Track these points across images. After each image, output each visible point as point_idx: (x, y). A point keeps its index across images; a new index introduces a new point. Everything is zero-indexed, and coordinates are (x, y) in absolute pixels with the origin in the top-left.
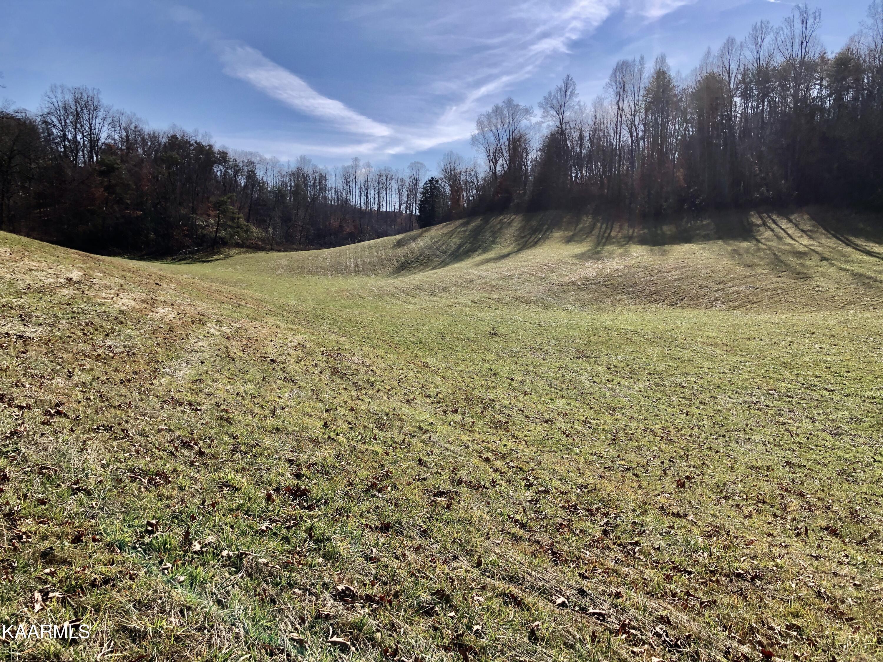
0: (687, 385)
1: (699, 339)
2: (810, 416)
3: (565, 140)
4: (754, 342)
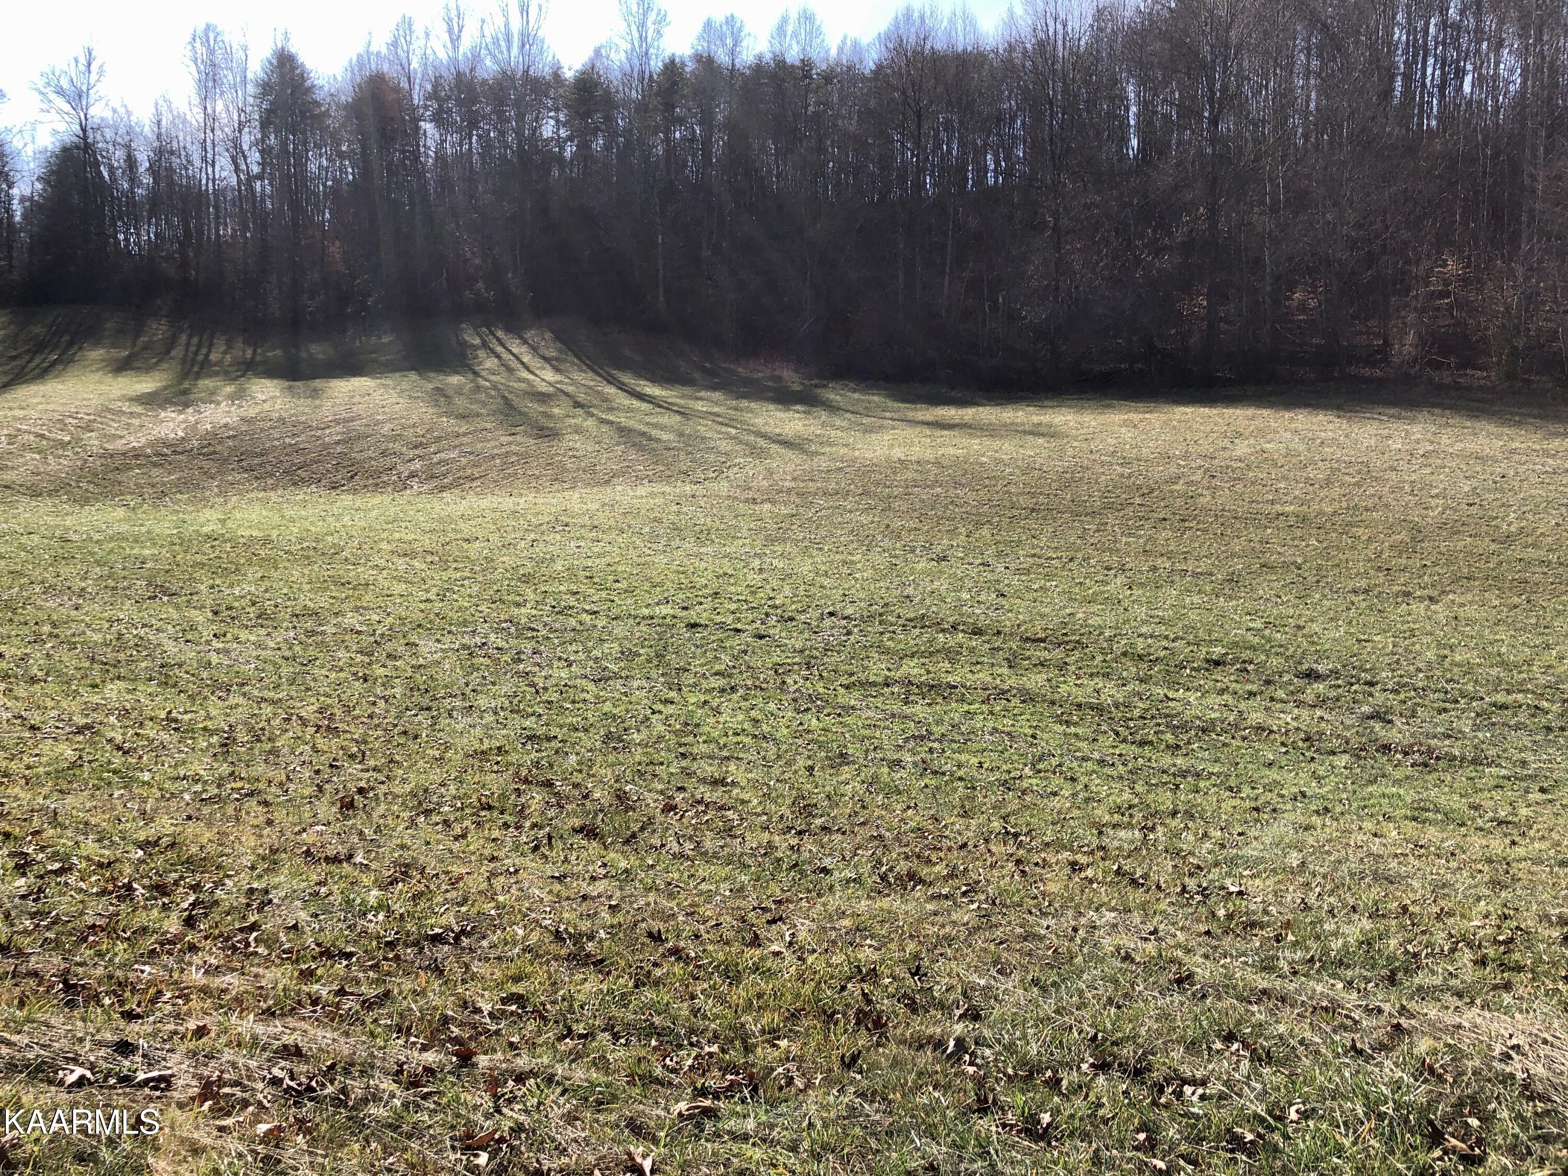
0: (364, 628)
1: (384, 546)
2: (565, 656)
3: (97, 164)
4: (477, 543)
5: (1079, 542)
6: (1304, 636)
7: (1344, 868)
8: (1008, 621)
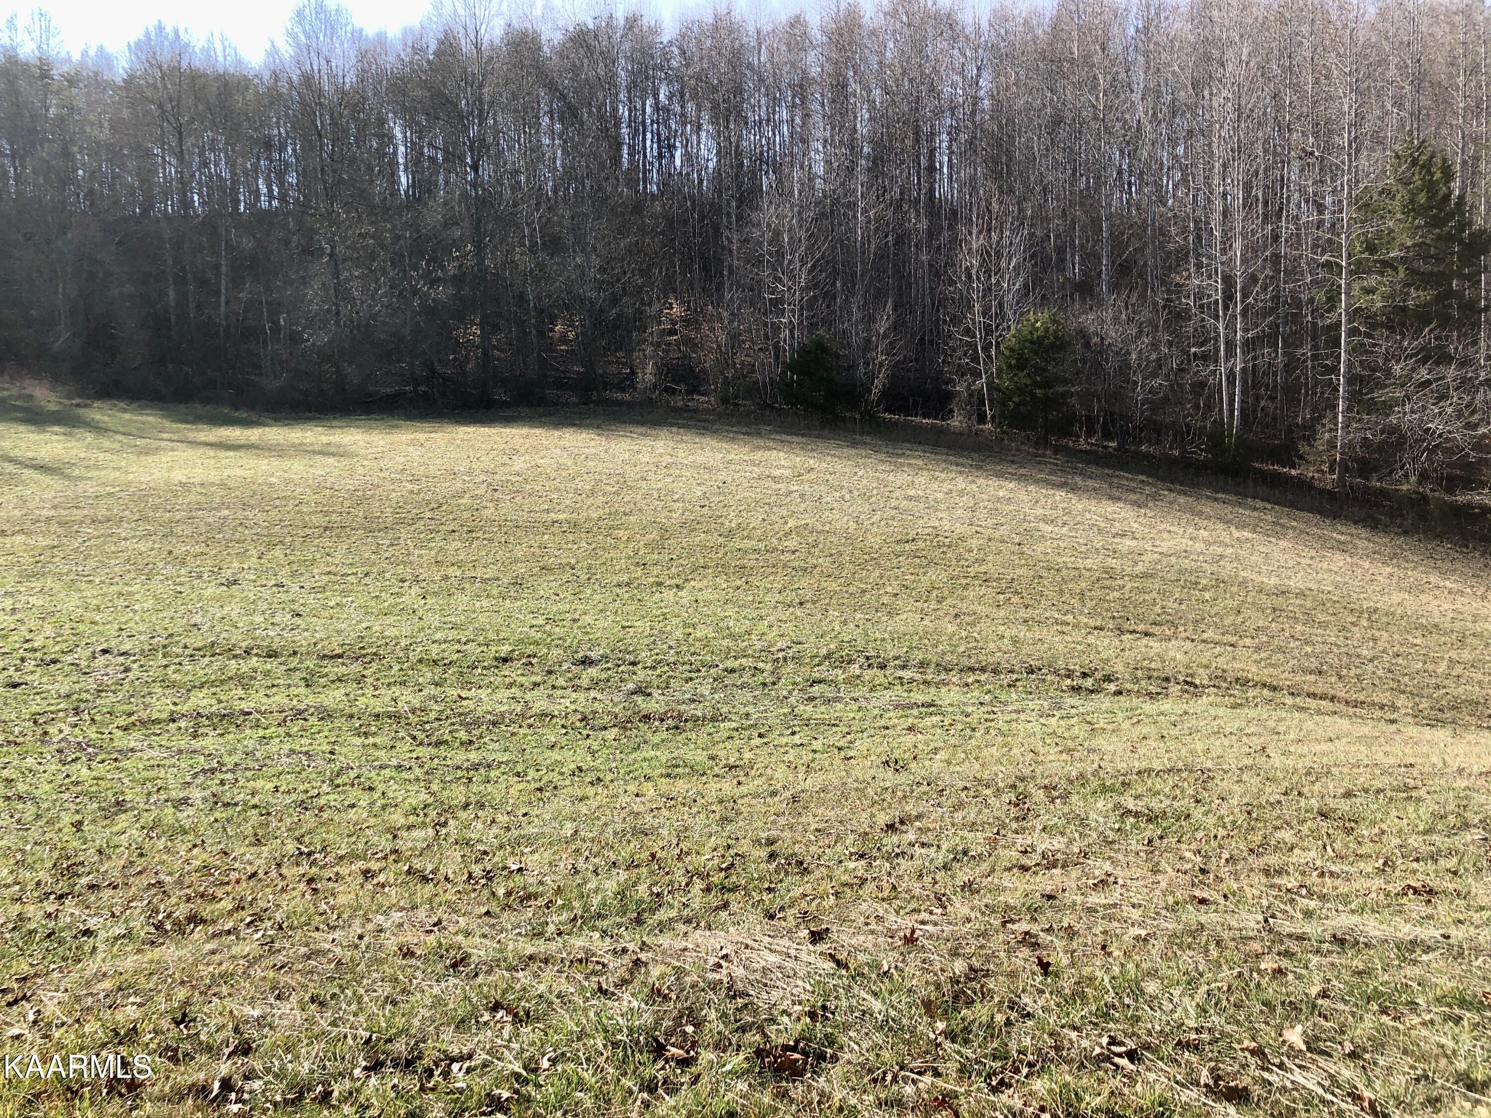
5: (373, 557)
6: (579, 628)
7: (610, 830)
8: (303, 640)
